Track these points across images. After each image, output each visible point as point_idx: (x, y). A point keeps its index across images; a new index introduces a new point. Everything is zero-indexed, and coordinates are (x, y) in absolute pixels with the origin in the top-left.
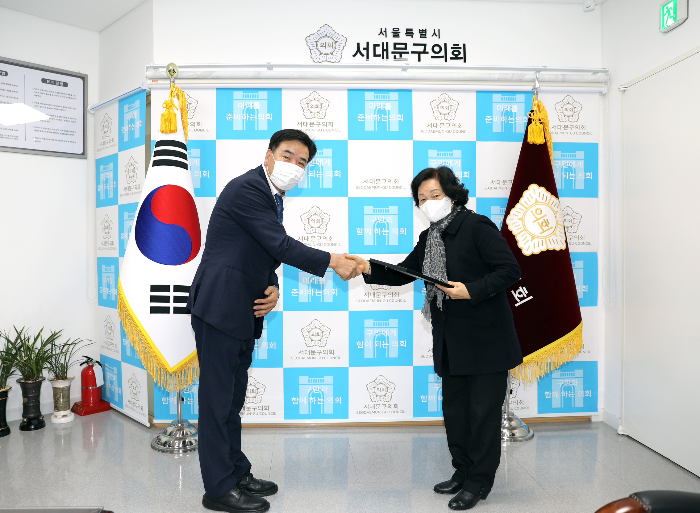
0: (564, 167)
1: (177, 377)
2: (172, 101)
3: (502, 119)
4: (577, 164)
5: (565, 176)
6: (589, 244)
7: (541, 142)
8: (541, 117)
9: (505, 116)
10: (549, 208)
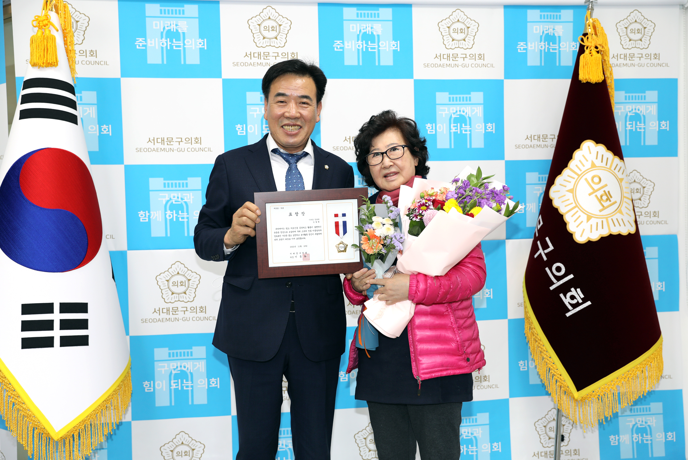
0: (629, 114)
1: (67, 445)
2: (47, 17)
3: (541, 47)
4: (647, 109)
5: (631, 127)
6: (666, 222)
7: (598, 79)
8: (598, 43)
9: (545, 42)
10: (613, 175)
